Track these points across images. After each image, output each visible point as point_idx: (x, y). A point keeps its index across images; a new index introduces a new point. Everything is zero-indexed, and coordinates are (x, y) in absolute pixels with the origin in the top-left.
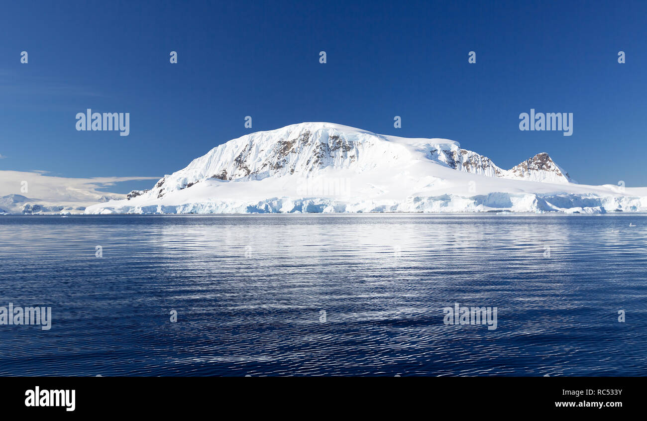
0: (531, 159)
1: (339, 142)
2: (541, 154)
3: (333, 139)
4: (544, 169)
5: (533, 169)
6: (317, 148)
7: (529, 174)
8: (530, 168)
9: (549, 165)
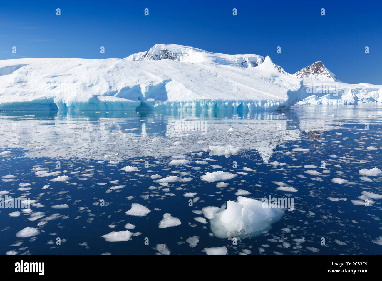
0: (310, 66)
1: (167, 55)
2: (317, 62)
3: (163, 52)
4: (318, 73)
5: (311, 73)
6: (151, 58)
7: (307, 77)
8: (308, 73)
9: (322, 70)
